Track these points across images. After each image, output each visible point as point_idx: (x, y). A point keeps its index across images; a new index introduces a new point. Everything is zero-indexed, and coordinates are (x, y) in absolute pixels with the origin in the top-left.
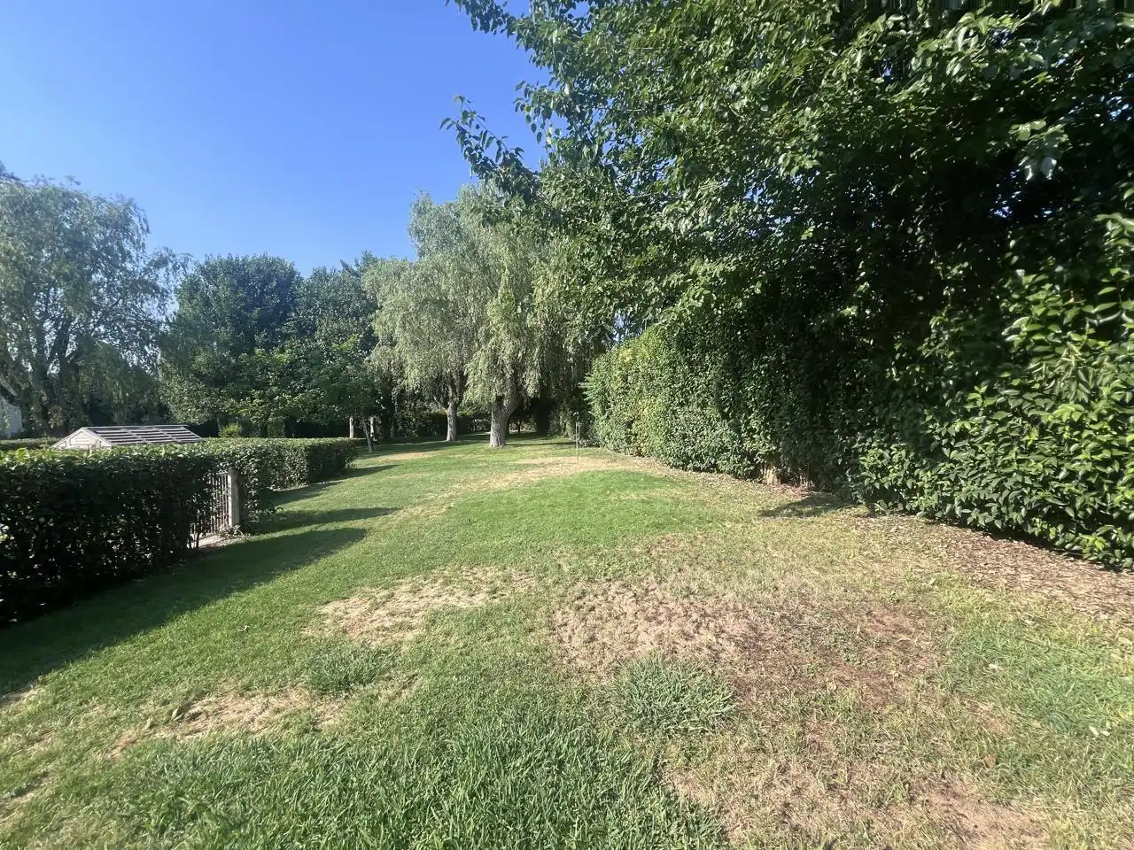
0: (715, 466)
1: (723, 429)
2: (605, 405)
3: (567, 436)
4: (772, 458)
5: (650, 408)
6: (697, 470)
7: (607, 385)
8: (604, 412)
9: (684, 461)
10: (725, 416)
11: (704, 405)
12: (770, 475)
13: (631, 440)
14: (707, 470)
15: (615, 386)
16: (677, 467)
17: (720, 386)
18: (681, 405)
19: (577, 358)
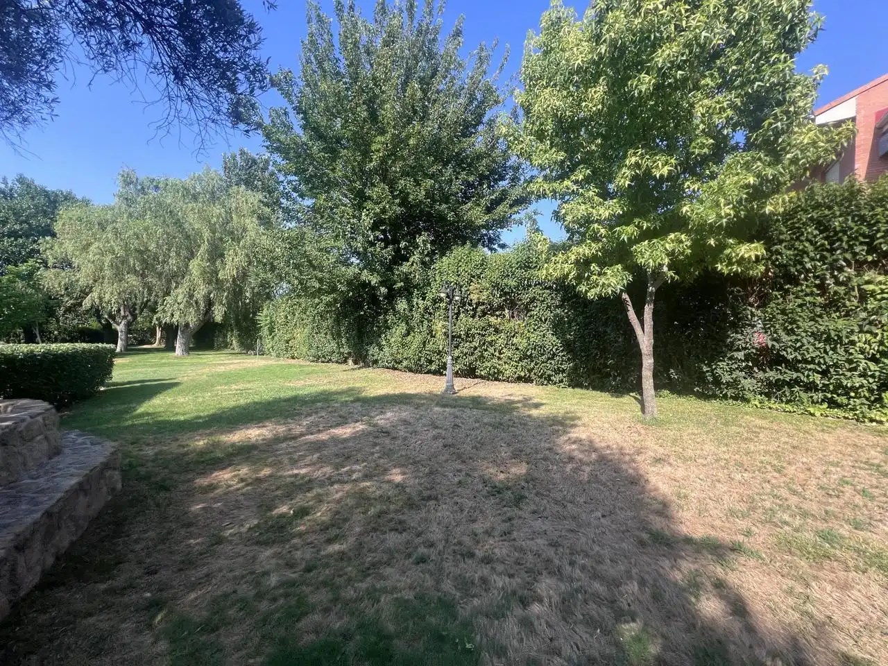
0: (330, 360)
1: (333, 345)
2: (271, 330)
3: (233, 349)
4: (349, 353)
5: (301, 334)
6: (323, 362)
7: (274, 319)
8: (271, 334)
9: (317, 359)
10: (334, 339)
11: (326, 334)
12: (350, 362)
13: (288, 349)
14: (328, 362)
15: (281, 320)
16: (313, 361)
17: (333, 327)
18: (317, 333)
19: (252, 300)
